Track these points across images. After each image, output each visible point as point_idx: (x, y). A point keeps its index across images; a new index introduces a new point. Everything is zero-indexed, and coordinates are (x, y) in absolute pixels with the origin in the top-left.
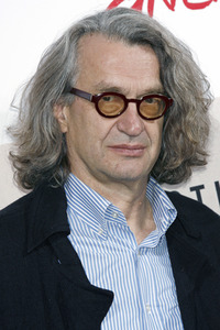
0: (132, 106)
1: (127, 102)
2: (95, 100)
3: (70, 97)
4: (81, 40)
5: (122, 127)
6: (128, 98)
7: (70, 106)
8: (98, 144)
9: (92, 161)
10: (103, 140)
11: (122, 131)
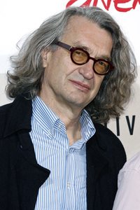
0: (91, 62)
1: (89, 58)
3: (55, 47)
4: (72, 17)
5: (82, 71)
6: (91, 56)
7: (53, 52)
8: (64, 77)
9: (57, 86)
10: (67, 75)
11: (81, 74)
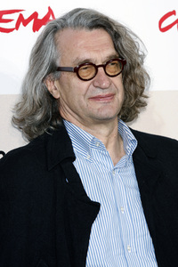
0: (101, 69)
1: (97, 67)
2: (76, 71)
3: (58, 74)
5: (97, 84)
6: (97, 64)
7: (59, 79)
8: (82, 99)
10: (84, 95)
11: (97, 87)
